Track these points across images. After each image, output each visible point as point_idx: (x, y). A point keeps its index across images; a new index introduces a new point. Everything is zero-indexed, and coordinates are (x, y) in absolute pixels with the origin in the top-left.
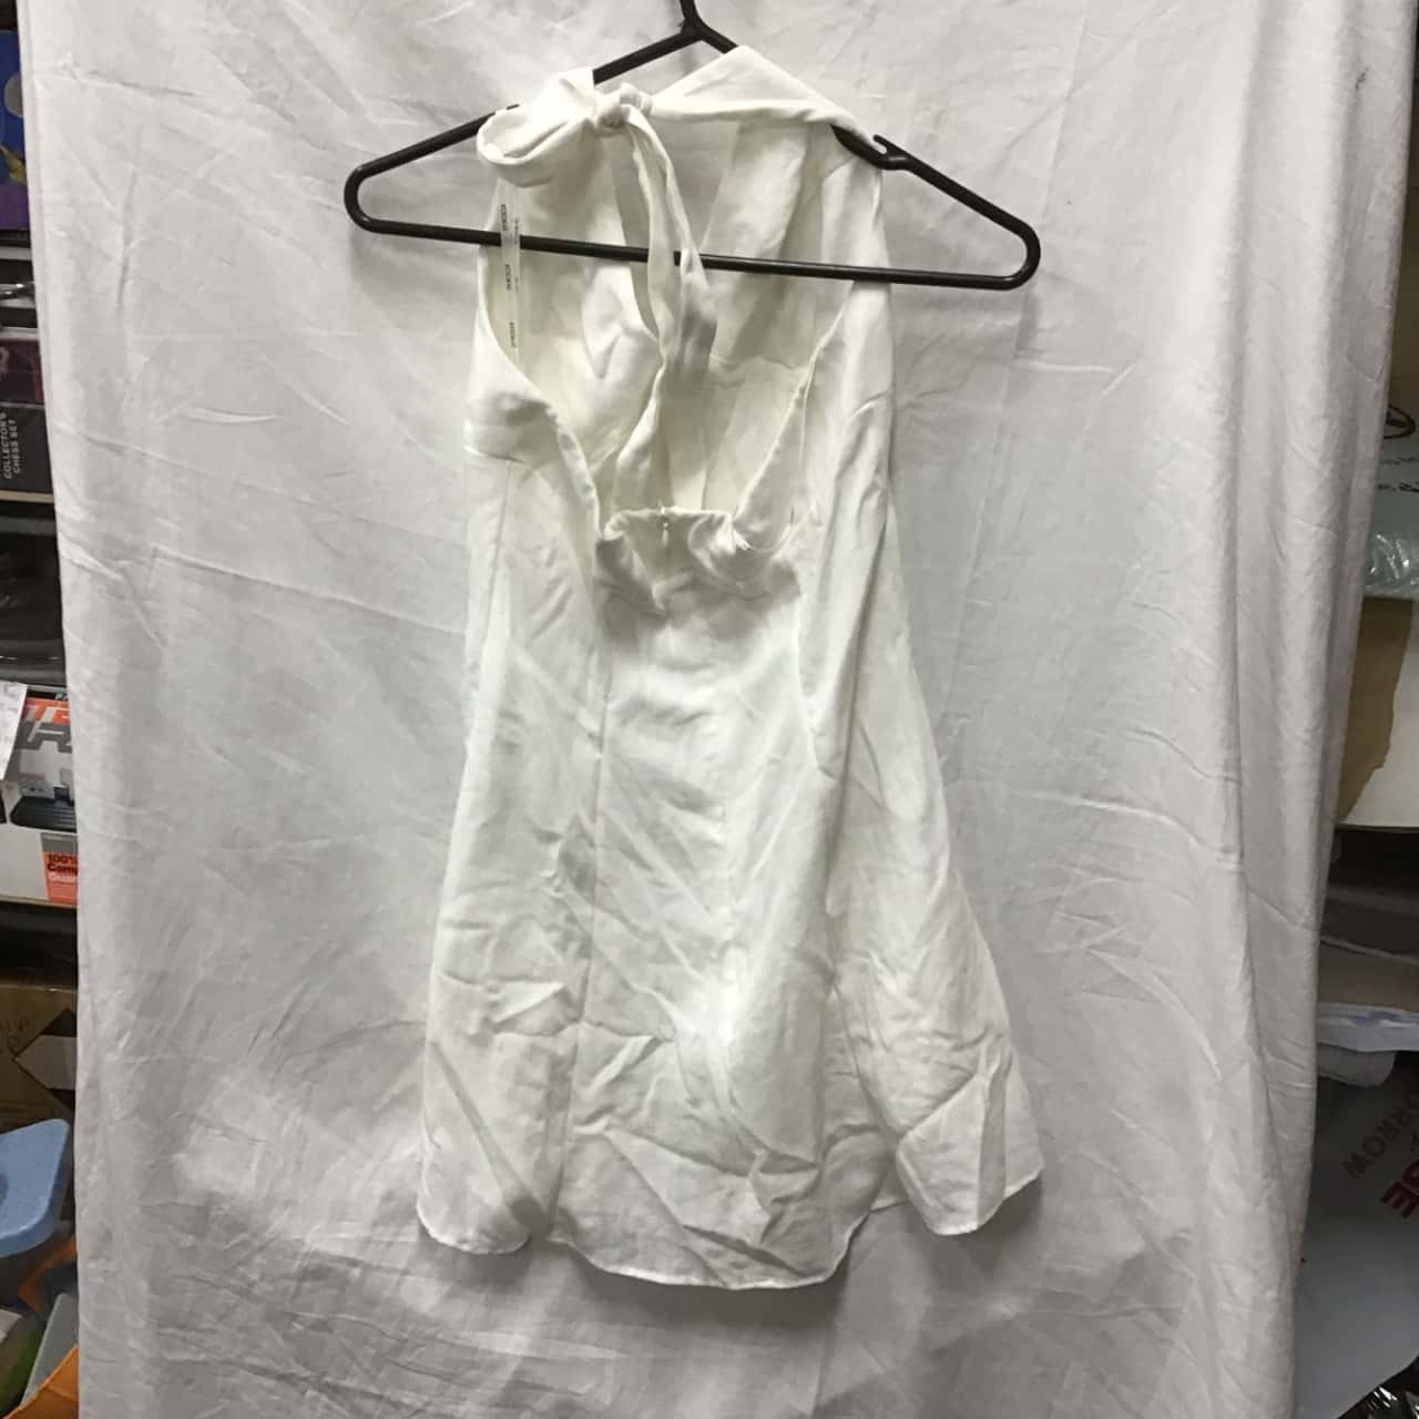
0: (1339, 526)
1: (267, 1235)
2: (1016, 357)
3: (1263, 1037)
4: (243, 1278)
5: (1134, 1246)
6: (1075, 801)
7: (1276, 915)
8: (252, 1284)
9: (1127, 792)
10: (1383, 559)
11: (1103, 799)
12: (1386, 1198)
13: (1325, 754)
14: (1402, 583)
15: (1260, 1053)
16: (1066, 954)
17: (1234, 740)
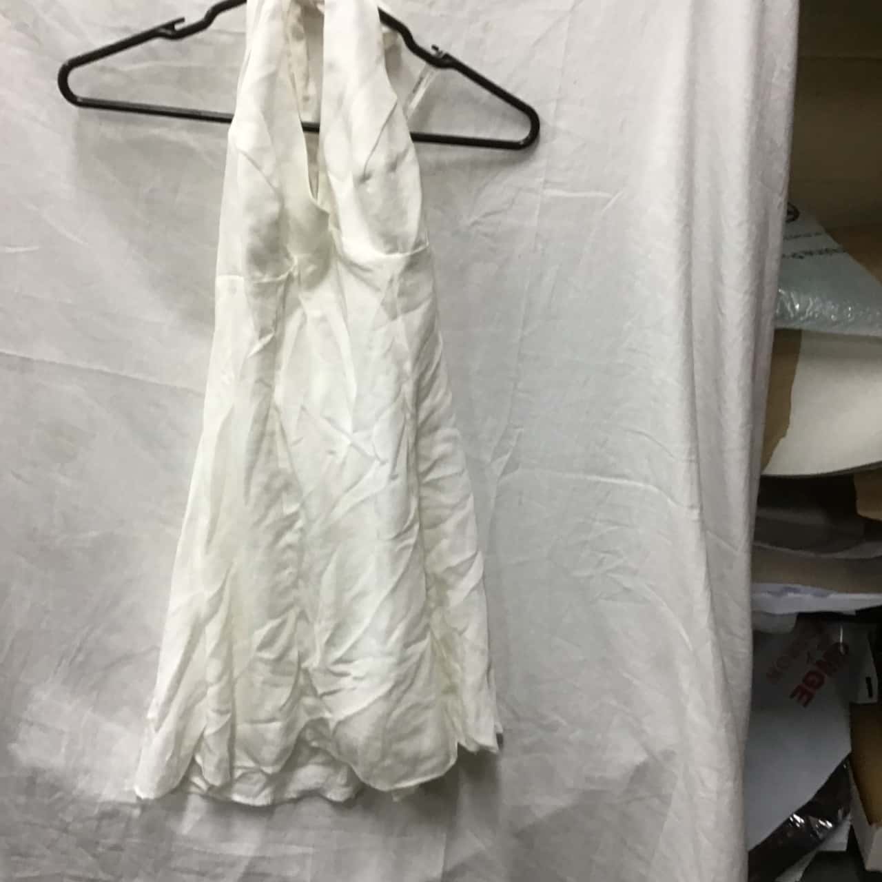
0: (758, 293)
1: (74, 793)
2: (544, 188)
3: (719, 622)
4: (62, 820)
5: (640, 758)
6: (595, 478)
7: (724, 545)
8: (68, 824)
9: (627, 471)
10: (783, 305)
11: (611, 476)
12: (792, 696)
13: (752, 441)
14: (795, 319)
15: (717, 633)
16: (591, 577)
17: (694, 436)
